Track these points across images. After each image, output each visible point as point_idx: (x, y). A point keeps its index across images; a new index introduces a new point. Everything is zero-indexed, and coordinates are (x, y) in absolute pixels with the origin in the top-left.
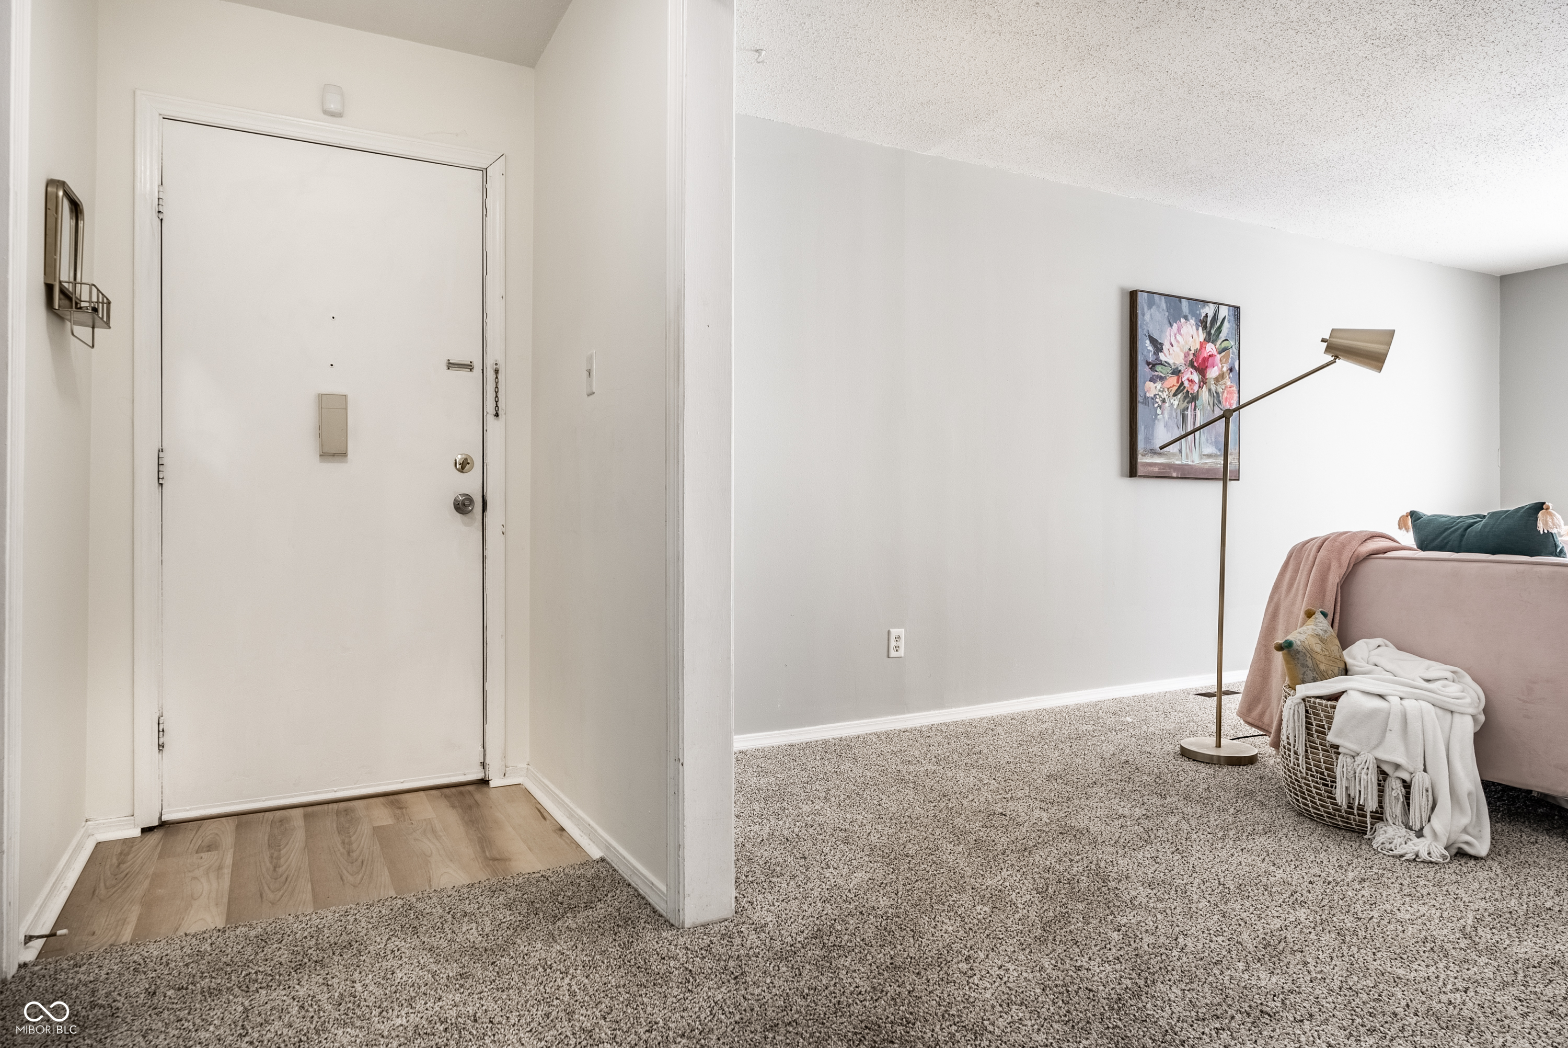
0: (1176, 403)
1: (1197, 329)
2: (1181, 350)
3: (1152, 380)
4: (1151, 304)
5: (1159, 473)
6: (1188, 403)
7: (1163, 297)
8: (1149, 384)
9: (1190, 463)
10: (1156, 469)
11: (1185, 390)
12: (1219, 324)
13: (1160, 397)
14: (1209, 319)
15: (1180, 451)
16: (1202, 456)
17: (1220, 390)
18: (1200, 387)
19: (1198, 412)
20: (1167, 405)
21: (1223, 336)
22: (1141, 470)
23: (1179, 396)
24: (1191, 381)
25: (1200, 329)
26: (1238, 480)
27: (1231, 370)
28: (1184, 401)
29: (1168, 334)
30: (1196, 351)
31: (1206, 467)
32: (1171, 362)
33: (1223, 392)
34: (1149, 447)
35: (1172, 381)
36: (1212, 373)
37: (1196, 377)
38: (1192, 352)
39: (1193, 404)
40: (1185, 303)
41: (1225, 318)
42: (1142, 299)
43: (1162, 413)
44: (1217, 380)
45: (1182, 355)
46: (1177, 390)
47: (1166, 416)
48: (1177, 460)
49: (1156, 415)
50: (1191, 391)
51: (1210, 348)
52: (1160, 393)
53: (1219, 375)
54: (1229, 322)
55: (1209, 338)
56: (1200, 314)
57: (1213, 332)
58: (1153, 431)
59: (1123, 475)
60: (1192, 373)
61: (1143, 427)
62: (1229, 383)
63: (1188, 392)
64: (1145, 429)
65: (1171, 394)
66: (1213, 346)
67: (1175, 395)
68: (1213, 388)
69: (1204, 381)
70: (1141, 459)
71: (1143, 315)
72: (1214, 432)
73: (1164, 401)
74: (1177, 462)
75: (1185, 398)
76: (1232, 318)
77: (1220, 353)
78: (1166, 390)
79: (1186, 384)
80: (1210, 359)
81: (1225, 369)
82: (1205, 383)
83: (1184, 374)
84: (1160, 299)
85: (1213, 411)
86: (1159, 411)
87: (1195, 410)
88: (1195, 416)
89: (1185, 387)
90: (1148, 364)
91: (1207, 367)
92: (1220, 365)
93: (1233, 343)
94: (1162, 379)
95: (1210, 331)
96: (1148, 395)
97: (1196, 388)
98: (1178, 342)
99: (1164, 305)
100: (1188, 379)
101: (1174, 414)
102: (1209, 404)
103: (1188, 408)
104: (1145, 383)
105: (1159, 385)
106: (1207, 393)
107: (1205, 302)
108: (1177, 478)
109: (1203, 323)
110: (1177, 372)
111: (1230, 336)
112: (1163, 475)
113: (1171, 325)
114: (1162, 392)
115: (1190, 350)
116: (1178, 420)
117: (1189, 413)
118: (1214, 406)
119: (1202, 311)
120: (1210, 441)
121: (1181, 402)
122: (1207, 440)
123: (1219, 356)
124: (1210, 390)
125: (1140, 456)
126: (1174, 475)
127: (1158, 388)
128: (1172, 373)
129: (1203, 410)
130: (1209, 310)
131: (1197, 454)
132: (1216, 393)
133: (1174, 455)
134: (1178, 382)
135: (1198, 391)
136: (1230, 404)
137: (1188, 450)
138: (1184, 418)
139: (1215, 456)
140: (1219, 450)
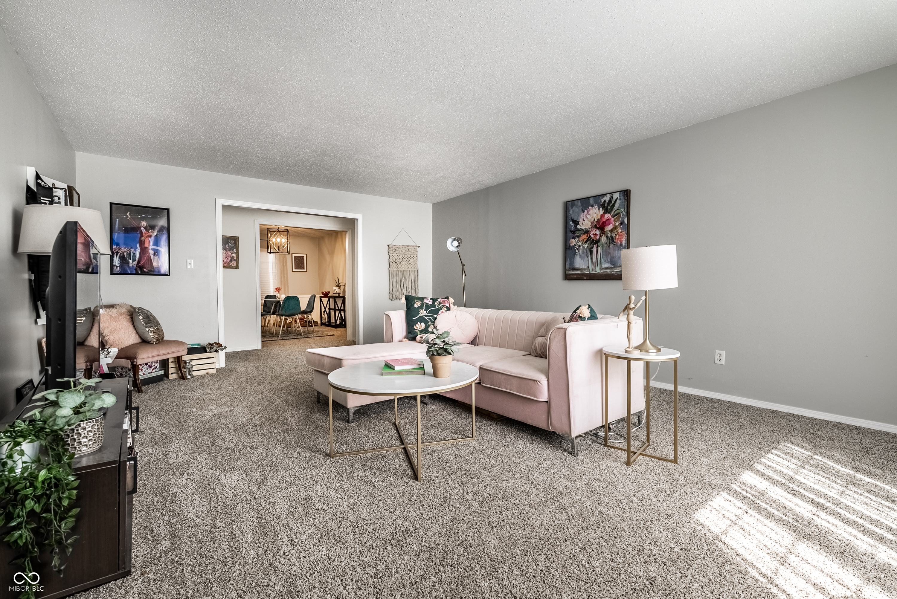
0: (586, 246)
1: (599, 209)
2: (589, 221)
3: (572, 238)
4: (572, 206)
5: (576, 278)
6: (593, 244)
9: (594, 272)
10: (575, 276)
12: (613, 202)
13: (577, 244)
14: (607, 202)
15: (589, 267)
16: (601, 269)
17: (613, 235)
18: (600, 236)
19: (599, 249)
20: (581, 248)
21: (616, 208)
22: (568, 277)
23: (588, 242)
24: (596, 235)
25: (601, 209)
27: (621, 224)
28: (591, 244)
29: (582, 216)
30: (598, 220)
31: (605, 273)
32: (583, 228)
33: (616, 236)
34: (571, 267)
35: (585, 236)
36: (608, 228)
37: (598, 232)
38: (596, 220)
39: (596, 245)
40: (591, 199)
42: (569, 205)
43: (579, 252)
44: (611, 231)
45: (590, 224)
46: (587, 240)
47: (581, 252)
49: (576, 253)
50: (594, 239)
51: (607, 216)
53: (613, 228)
54: (620, 199)
55: (606, 211)
56: (601, 201)
57: (609, 208)
58: (574, 260)
60: (595, 231)
61: (568, 259)
62: (620, 231)
63: (593, 240)
65: (584, 242)
66: (609, 215)
67: (586, 242)
68: (609, 235)
69: (603, 232)
70: (569, 272)
72: (610, 256)
73: (579, 246)
74: (587, 273)
75: (591, 243)
76: (622, 197)
77: (613, 217)
79: (592, 236)
80: (607, 221)
81: (617, 224)
82: (603, 234)
83: (591, 232)
84: (578, 202)
85: (609, 246)
86: (577, 251)
87: (597, 247)
88: (597, 250)
89: (591, 238)
90: (571, 231)
91: (605, 226)
92: (614, 223)
93: (622, 210)
94: (578, 237)
95: (607, 208)
96: (571, 245)
97: (598, 237)
98: (587, 218)
99: (580, 204)
100: (593, 234)
101: (585, 251)
102: (606, 243)
103: (593, 247)
104: (570, 240)
105: (577, 240)
106: (605, 238)
107: (604, 195)
108: (587, 279)
109: (603, 206)
110: (587, 232)
111: (621, 206)
112: (581, 278)
113: (584, 212)
114: (579, 242)
115: (594, 220)
116: (587, 254)
117: (594, 250)
118: (609, 244)
120: (607, 261)
122: (605, 261)
123: (613, 219)
124: (607, 237)
125: (567, 271)
126: (585, 278)
127: (577, 241)
128: (584, 233)
129: (603, 246)
130: (609, 197)
131: (599, 268)
132: (611, 237)
133: (585, 269)
134: (587, 236)
135: (599, 239)
136: (621, 242)
137: (593, 267)
138: (591, 252)
139: (611, 268)
140: (613, 265)
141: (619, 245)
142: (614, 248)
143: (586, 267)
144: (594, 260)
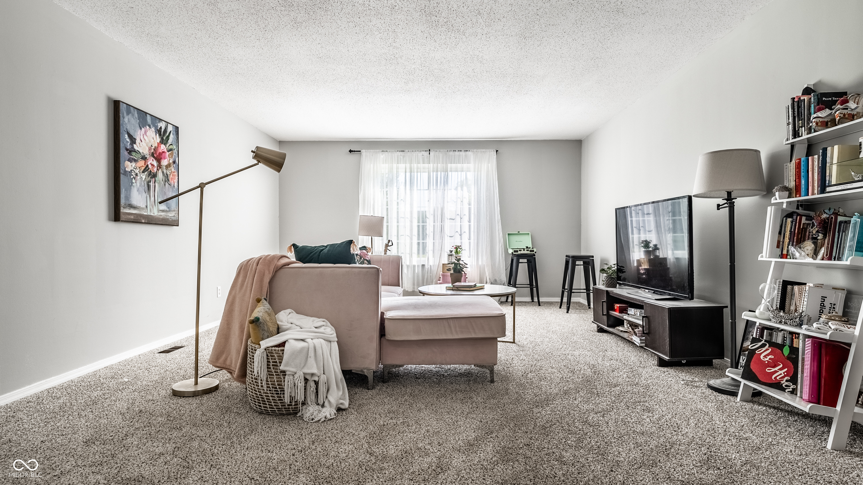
0: (144, 177)
1: (156, 135)
2: (147, 145)
3: (130, 160)
4: (128, 113)
5: (134, 219)
6: (151, 178)
7: (136, 110)
8: (127, 163)
9: (152, 214)
10: (132, 217)
11: (149, 170)
12: (168, 134)
13: (134, 172)
14: (163, 130)
15: (147, 207)
16: (159, 211)
17: (168, 173)
18: (157, 169)
19: (157, 184)
20: (139, 177)
21: (170, 141)
22: (123, 217)
23: (146, 173)
24: (153, 165)
25: (158, 135)
26: (178, 226)
27: (174, 162)
28: (149, 177)
29: (139, 133)
30: (155, 147)
31: (161, 217)
32: (141, 151)
33: (170, 175)
34: (127, 203)
35: (141, 163)
36: (164, 162)
37: (155, 163)
38: (153, 148)
39: (154, 179)
40: (148, 117)
41: (170, 132)
42: (123, 107)
43: (136, 182)
44: (167, 167)
45: (148, 148)
46: (144, 169)
47: (138, 184)
48: (145, 212)
49: (132, 183)
50: (152, 171)
51: (163, 147)
52: (134, 170)
53: (168, 164)
55: (162, 142)
56: (157, 126)
57: (164, 138)
58: (130, 193)
59: (110, 220)
60: (153, 160)
61: (124, 190)
62: (173, 170)
63: (151, 171)
64: (125, 190)
65: (141, 171)
67: (143, 172)
68: (165, 171)
69: (160, 166)
70: (123, 210)
71: (124, 118)
73: (137, 175)
74: (145, 214)
75: (149, 175)
76: (174, 133)
77: (168, 151)
78: (138, 168)
79: (150, 166)
80: (163, 154)
81: (171, 161)
82: (160, 168)
83: (149, 160)
84: (134, 111)
85: (165, 185)
86: (134, 181)
87: (155, 183)
88: (155, 186)
89: (149, 168)
90: (127, 150)
91: (161, 158)
92: (168, 159)
93: (175, 147)
94: (135, 161)
95: (163, 137)
96: (127, 169)
97: (155, 170)
98: (145, 139)
99: (136, 115)
100: (151, 164)
101: (143, 184)
102: (163, 180)
103: (151, 181)
104: (125, 161)
105: (134, 164)
106: (162, 174)
107: (161, 120)
108: (145, 223)
109: (159, 131)
110: (144, 158)
111: (174, 142)
112: (137, 220)
113: (141, 129)
114: (136, 169)
115: (152, 146)
116: (145, 188)
117: (152, 184)
118: (165, 182)
119: (158, 124)
121: (147, 177)
123: (168, 153)
124: (163, 172)
125: (122, 208)
126: (143, 221)
127: (133, 166)
128: (141, 158)
129: (159, 183)
130: (162, 125)
131: (156, 210)
132: (166, 174)
133: (143, 209)
134: (145, 164)
135: (156, 172)
136: (174, 182)
137: (151, 207)
138: (149, 187)
139: (166, 211)
140: (168, 208)
141: (172, 186)
142: (169, 187)
143: (144, 206)
144: (152, 199)
